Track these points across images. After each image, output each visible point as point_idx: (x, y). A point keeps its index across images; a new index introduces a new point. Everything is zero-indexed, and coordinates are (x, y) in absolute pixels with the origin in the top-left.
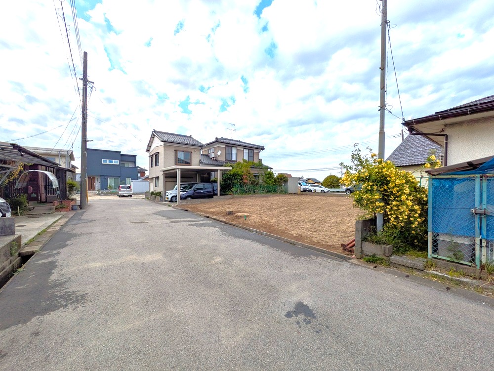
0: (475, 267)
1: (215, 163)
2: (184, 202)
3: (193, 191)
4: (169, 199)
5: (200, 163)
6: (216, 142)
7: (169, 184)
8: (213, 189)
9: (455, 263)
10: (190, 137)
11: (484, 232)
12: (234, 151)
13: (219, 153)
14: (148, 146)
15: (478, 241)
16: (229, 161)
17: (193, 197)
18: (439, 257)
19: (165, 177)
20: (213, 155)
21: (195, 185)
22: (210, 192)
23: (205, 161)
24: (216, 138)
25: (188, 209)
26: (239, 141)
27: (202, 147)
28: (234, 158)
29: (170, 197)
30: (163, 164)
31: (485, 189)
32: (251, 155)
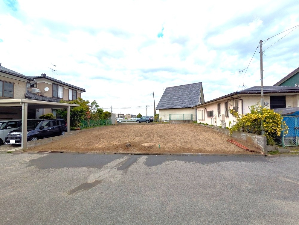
0: (296, 147)
5: (26, 97)
6: (43, 77)
11: (298, 134)
12: (60, 89)
13: (47, 89)
16: (57, 99)
20: (38, 91)
28: (60, 96)
31: (297, 120)
32: (75, 94)
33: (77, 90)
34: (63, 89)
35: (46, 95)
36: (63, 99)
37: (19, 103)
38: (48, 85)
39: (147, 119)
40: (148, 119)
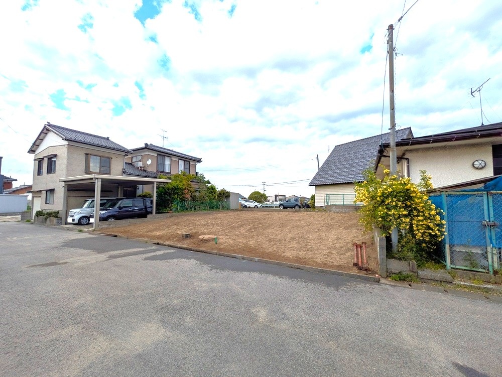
0: (488, 273)
1: (144, 174)
2: (105, 225)
3: (118, 210)
4: (76, 221)
5: (124, 172)
6: (145, 148)
7: (73, 200)
8: (146, 207)
9: (472, 271)
10: (108, 139)
11: (494, 242)
12: (167, 162)
13: (149, 162)
14: (34, 144)
15: (489, 249)
16: (161, 172)
17: (117, 217)
18: (457, 267)
19: (68, 190)
20: (140, 164)
21: (120, 202)
22: (142, 210)
23: (129, 170)
24: (146, 144)
25: (116, 234)
26: (172, 151)
27: (127, 152)
28: (167, 170)
29: (77, 217)
30: (64, 172)
31: (491, 204)
32: (187, 166)
33: (191, 162)
34: (171, 160)
35: (149, 169)
36: (170, 173)
37: (92, 179)
38: (151, 157)
39: (297, 203)
40: (299, 203)
